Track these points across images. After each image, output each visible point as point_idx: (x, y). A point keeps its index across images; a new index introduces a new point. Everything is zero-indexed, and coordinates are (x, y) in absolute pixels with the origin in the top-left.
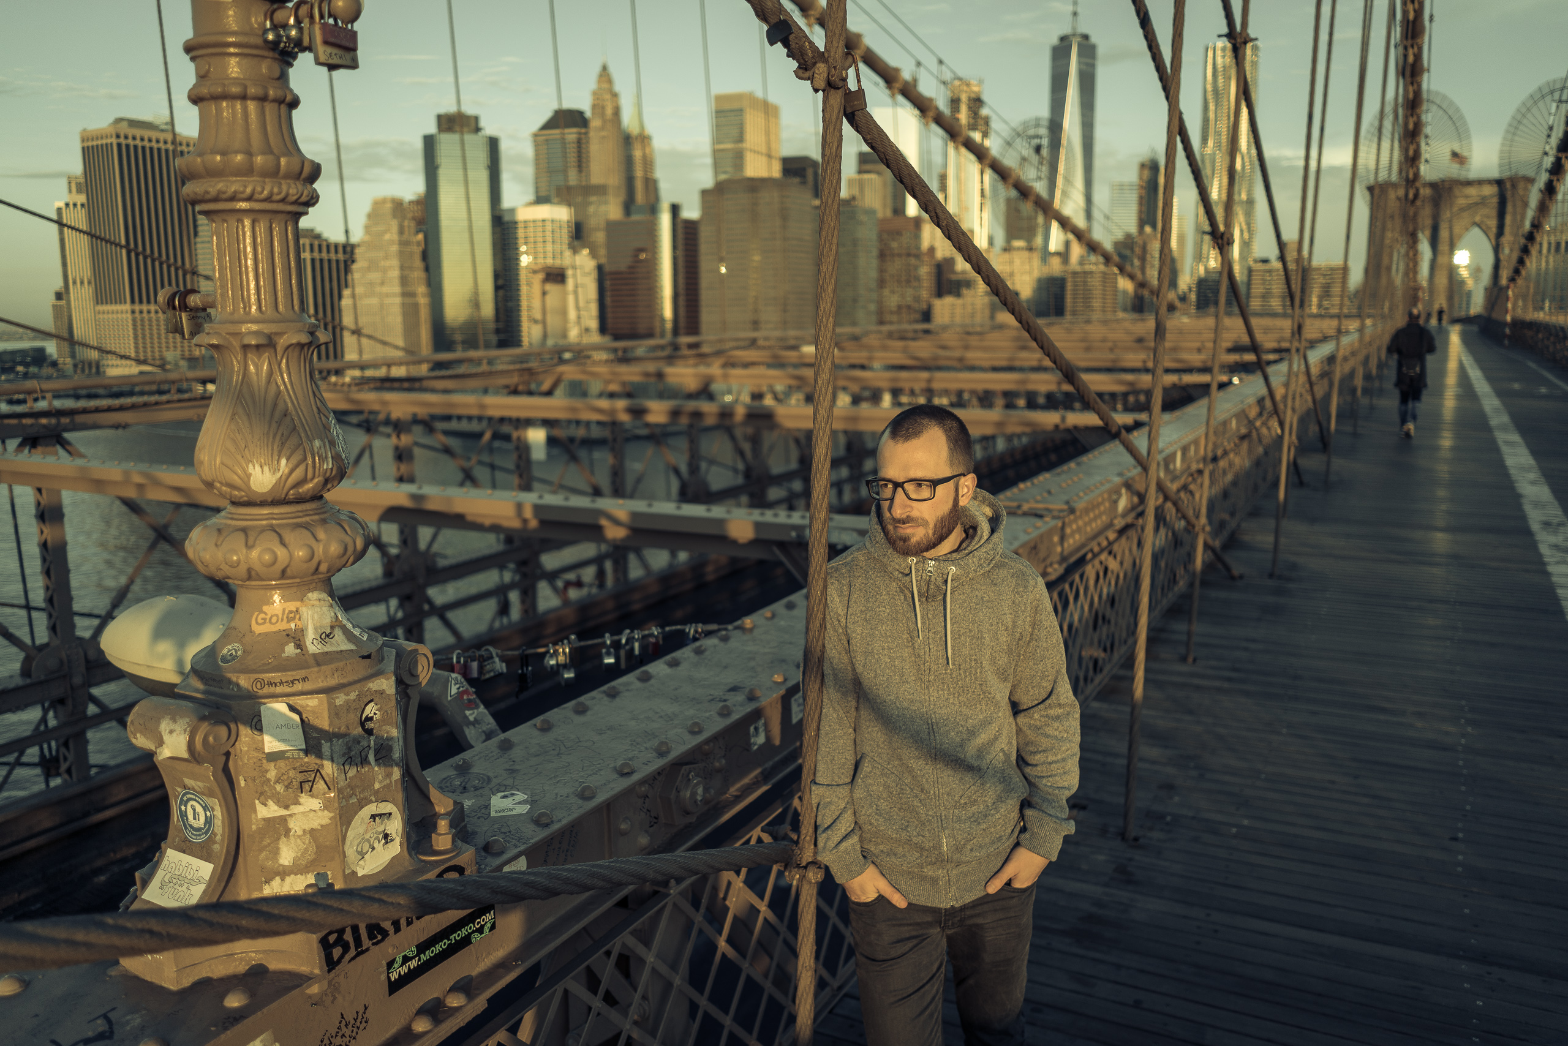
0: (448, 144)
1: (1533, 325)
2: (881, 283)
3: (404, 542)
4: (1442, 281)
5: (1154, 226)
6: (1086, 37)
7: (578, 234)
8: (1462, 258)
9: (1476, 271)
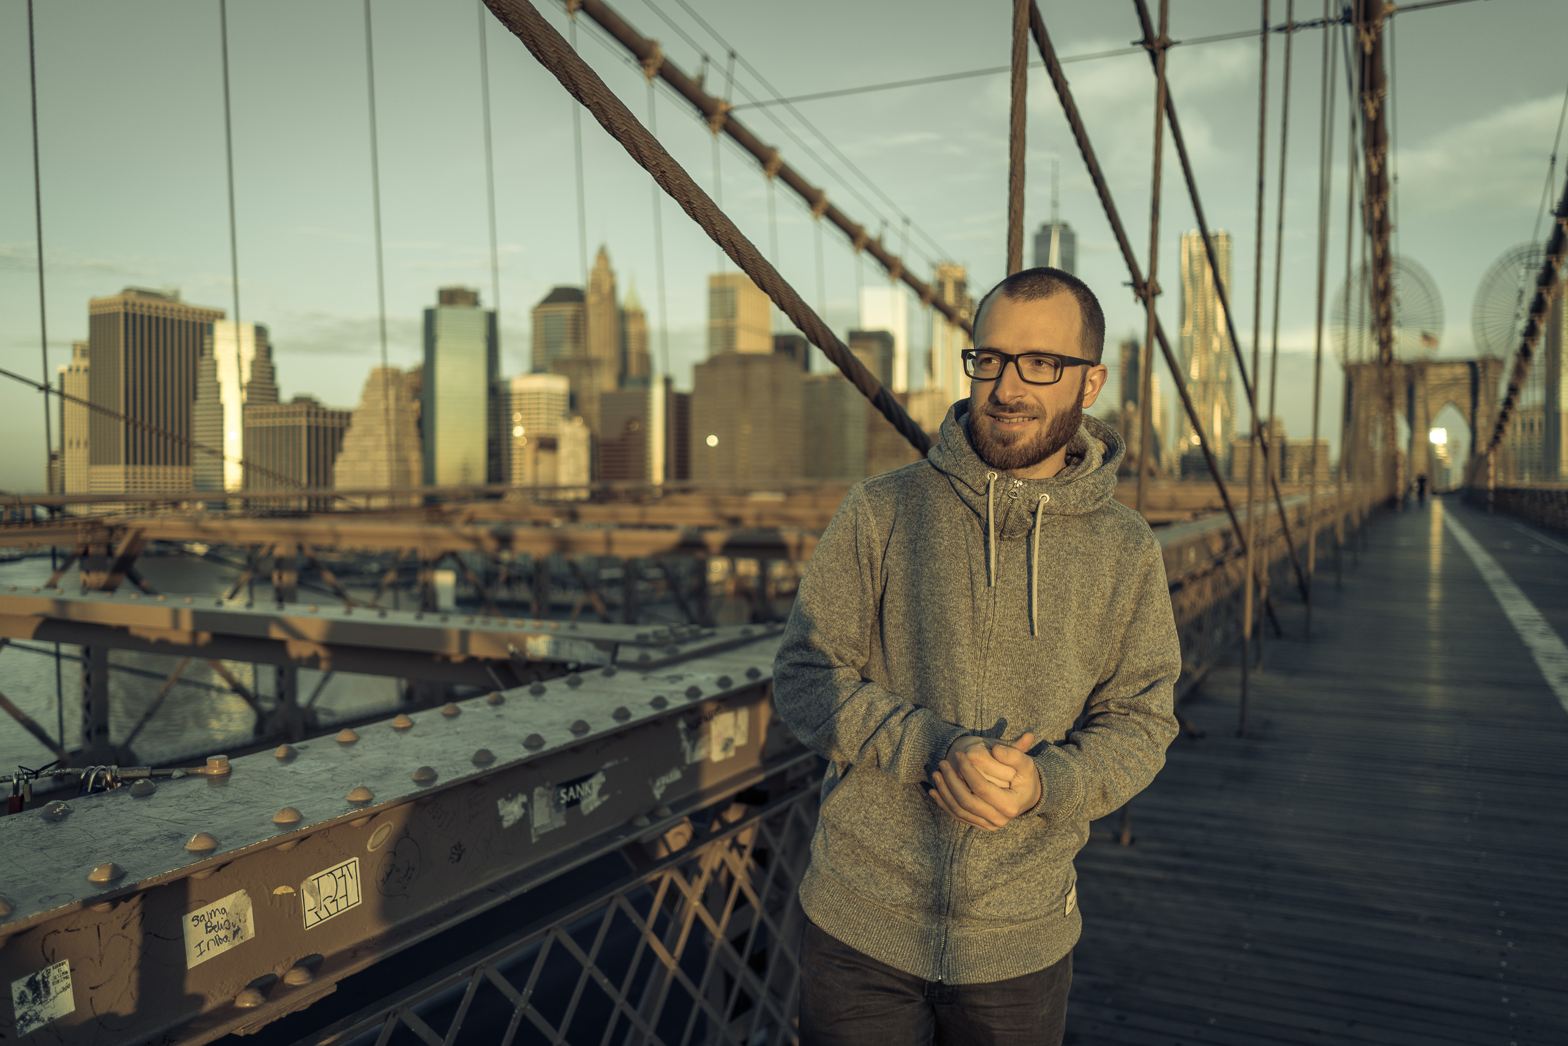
0: (447, 317)
1: (1516, 492)
2: (870, 454)
3: (281, 696)
4: (1420, 459)
5: (1136, 401)
6: (1065, 226)
7: (574, 404)
8: (1438, 437)
9: (1453, 446)
